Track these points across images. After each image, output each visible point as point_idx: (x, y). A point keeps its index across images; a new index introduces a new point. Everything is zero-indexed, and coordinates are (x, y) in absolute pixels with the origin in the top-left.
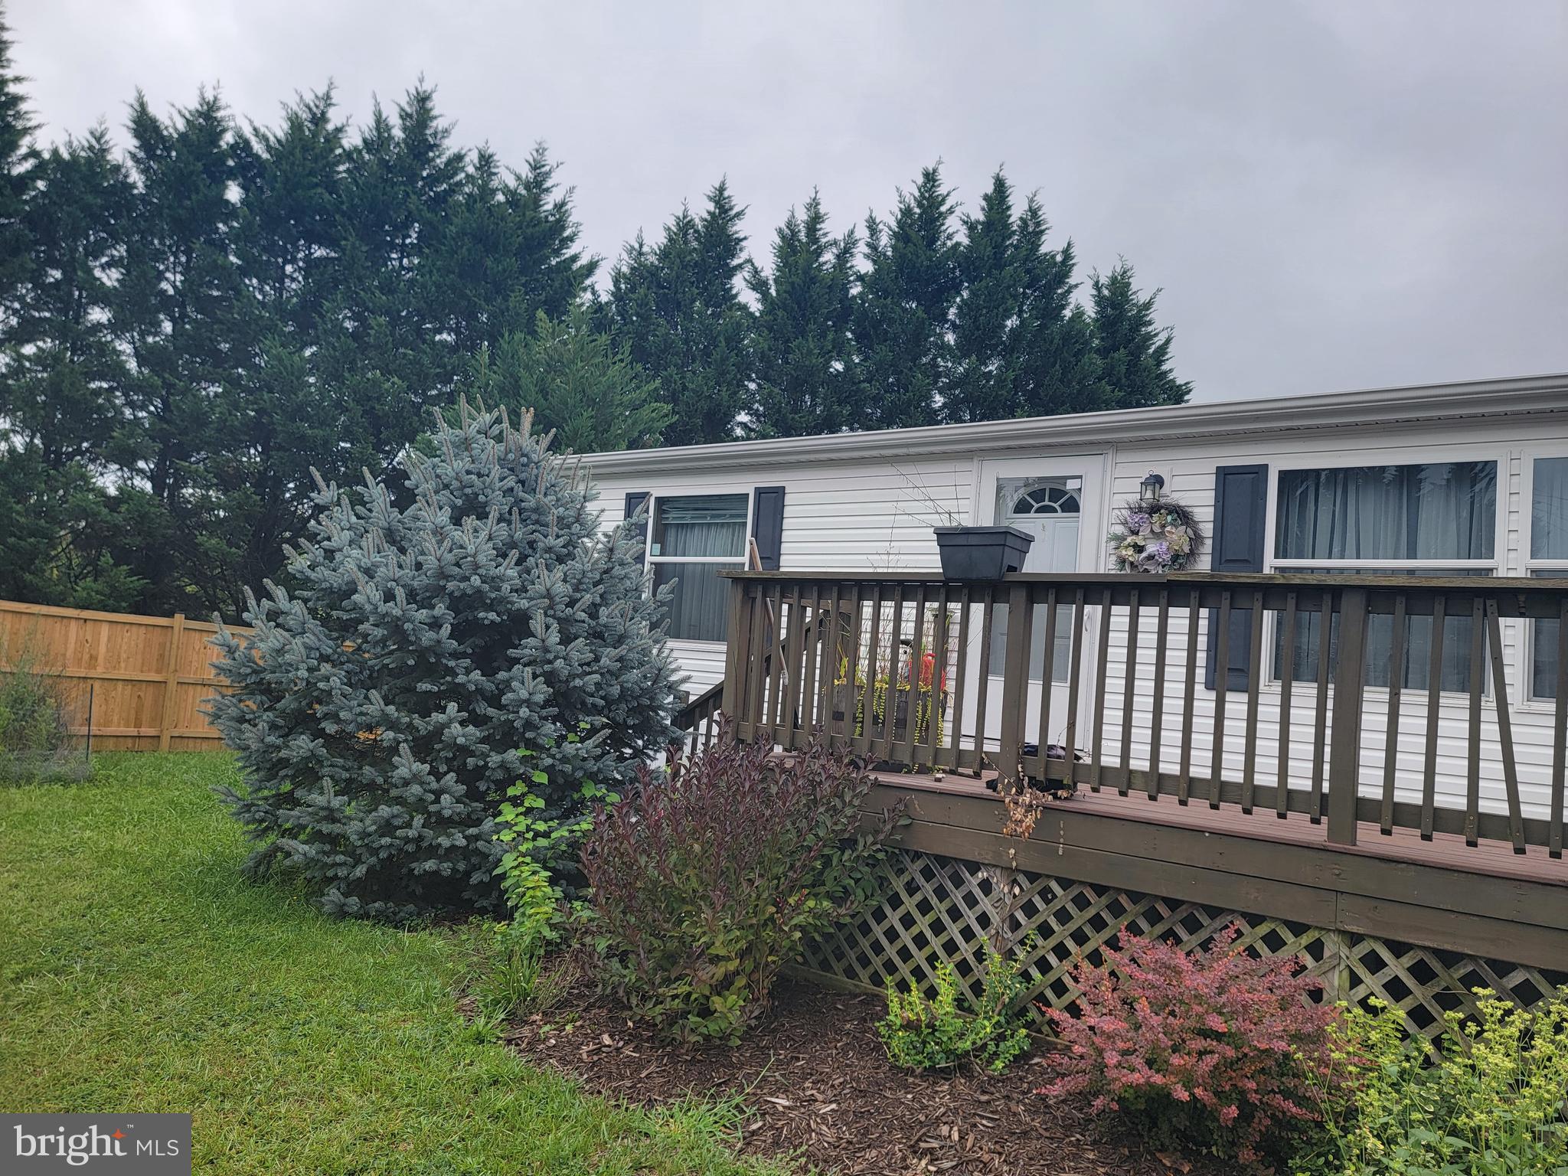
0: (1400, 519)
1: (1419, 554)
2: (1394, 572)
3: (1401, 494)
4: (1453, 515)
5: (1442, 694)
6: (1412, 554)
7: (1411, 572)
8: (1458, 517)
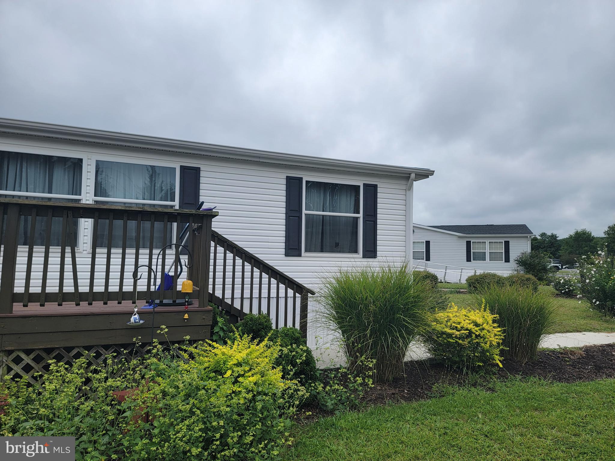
0: (45, 177)
1: (53, 192)
2: (43, 198)
3: (46, 167)
4: (66, 177)
5: (51, 247)
6: (50, 192)
7: (50, 199)
8: (69, 179)
